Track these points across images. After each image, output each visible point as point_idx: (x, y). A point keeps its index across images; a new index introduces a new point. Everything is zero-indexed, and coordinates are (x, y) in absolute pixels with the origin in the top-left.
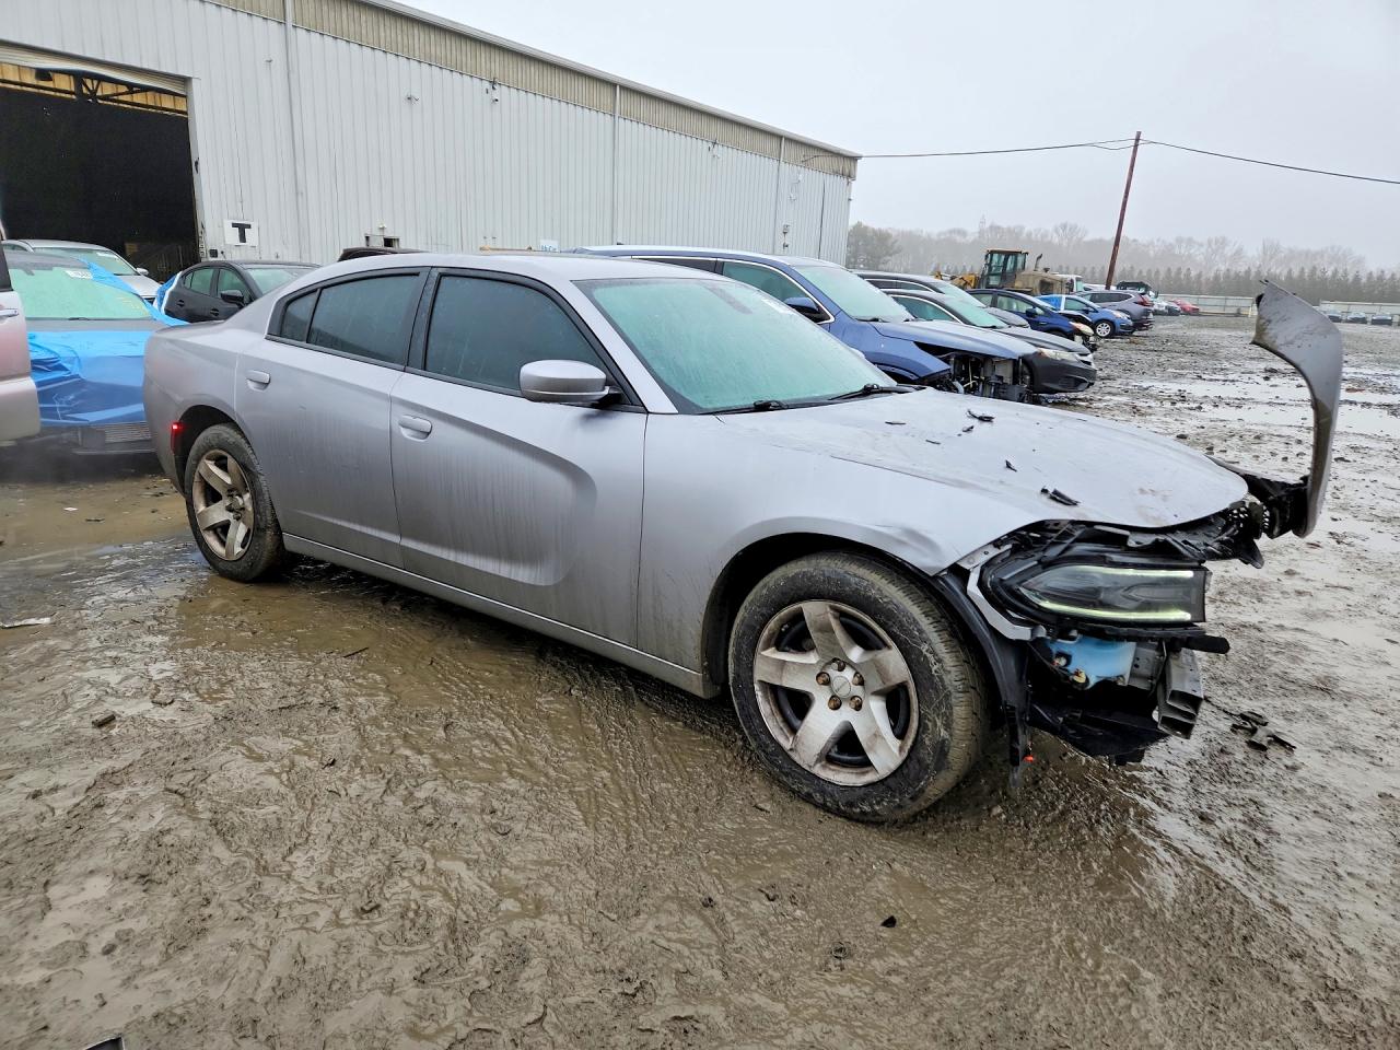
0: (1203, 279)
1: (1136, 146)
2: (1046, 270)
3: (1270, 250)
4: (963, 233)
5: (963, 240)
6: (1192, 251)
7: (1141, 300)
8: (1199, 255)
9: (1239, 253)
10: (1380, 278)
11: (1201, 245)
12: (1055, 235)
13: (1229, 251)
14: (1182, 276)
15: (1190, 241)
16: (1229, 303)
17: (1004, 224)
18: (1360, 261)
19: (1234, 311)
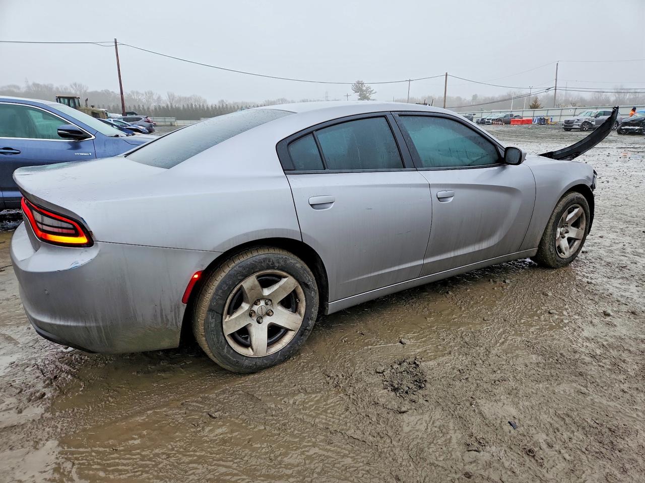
0: (150, 110)
1: (116, 45)
2: (93, 107)
3: (171, 97)
4: (18, 88)
5: (18, 91)
6: (140, 97)
7: (147, 120)
8: (144, 99)
9: (159, 98)
10: (215, 108)
11: (143, 95)
12: (71, 89)
13: (155, 97)
14: (141, 109)
15: (137, 93)
16: (167, 120)
17: (41, 83)
18: (205, 101)
19: (169, 124)
